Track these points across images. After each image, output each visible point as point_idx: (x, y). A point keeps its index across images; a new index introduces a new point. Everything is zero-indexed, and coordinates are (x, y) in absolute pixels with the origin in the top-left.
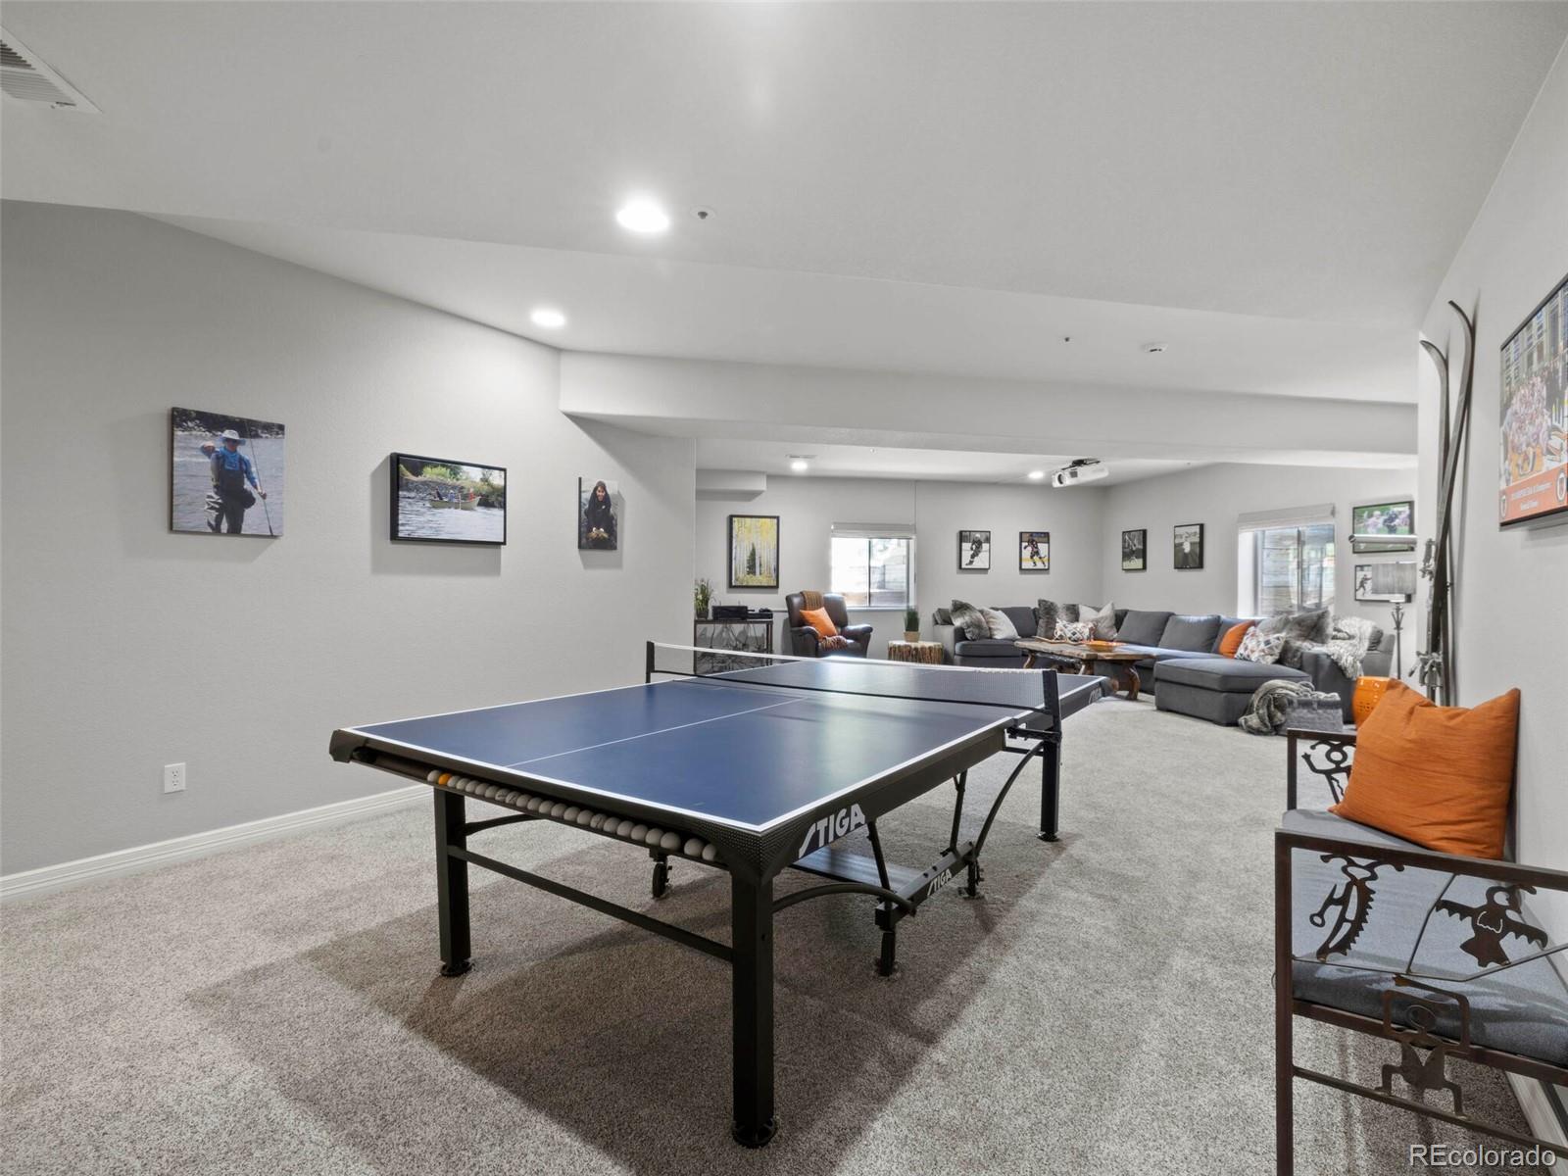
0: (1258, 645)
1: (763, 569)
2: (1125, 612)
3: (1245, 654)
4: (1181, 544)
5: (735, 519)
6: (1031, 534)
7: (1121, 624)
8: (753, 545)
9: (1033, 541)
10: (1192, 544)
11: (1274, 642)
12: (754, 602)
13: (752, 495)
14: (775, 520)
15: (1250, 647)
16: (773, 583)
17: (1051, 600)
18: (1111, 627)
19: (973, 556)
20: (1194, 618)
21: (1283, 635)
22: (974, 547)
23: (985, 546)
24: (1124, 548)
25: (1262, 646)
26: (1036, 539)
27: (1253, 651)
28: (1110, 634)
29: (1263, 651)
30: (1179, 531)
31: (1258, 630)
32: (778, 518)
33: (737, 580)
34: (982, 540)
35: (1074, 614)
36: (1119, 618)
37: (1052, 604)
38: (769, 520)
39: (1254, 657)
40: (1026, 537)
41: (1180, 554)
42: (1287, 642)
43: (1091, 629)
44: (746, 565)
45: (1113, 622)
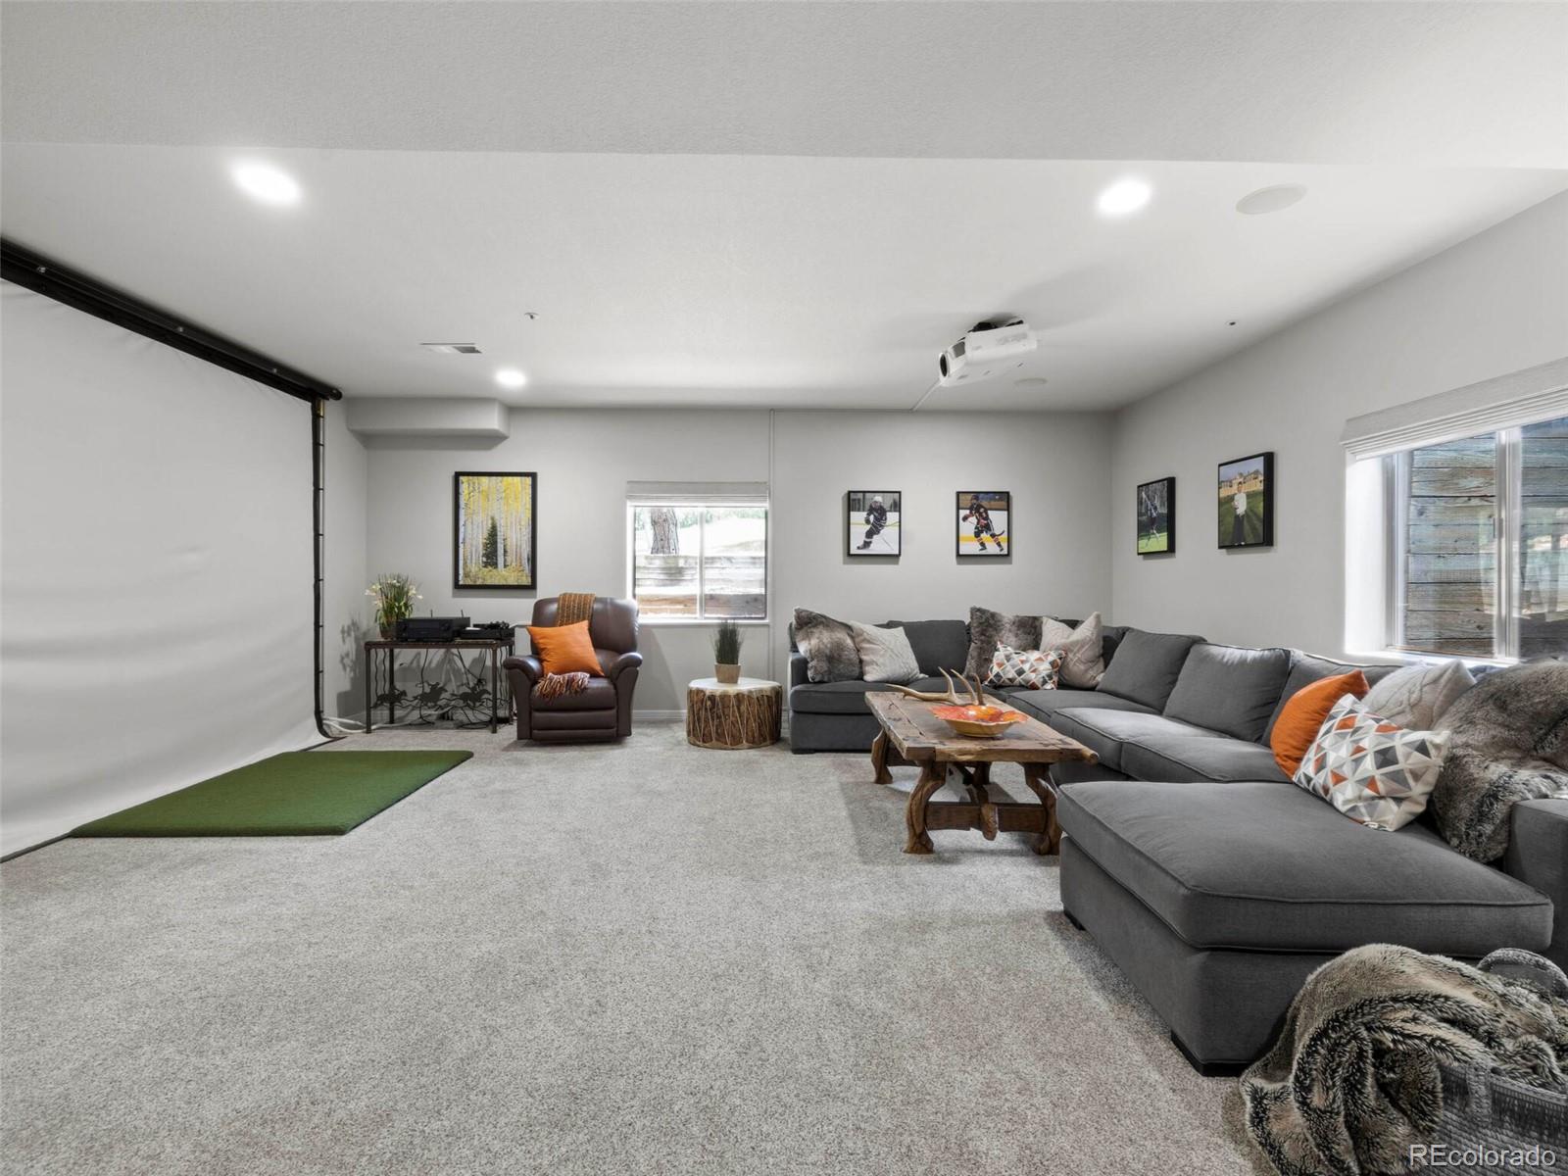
0: (1358, 762)
1: (509, 559)
2: (1123, 632)
3: (1319, 780)
4: (1231, 498)
5: (462, 479)
6: (976, 495)
7: (1111, 657)
8: (493, 519)
9: (981, 506)
10: (1249, 496)
11: (1408, 760)
12: (482, 610)
13: (489, 440)
14: (529, 480)
15: (1331, 760)
16: (526, 581)
17: (992, 610)
18: (1093, 661)
19: (870, 534)
20: (1233, 654)
21: (1440, 736)
22: (872, 518)
23: (892, 517)
24: (1140, 514)
25: (1369, 765)
26: (984, 503)
27: (1339, 779)
28: (1091, 673)
29: (1370, 782)
30: (1228, 472)
31: (1363, 708)
32: (533, 476)
33: (466, 575)
34: (886, 506)
35: (1030, 632)
36: (1109, 644)
37: (993, 615)
38: (519, 478)
39: (1342, 796)
40: (966, 500)
41: (1230, 520)
42: (1453, 761)
43: (1053, 664)
44: (481, 551)
45: (1098, 650)
